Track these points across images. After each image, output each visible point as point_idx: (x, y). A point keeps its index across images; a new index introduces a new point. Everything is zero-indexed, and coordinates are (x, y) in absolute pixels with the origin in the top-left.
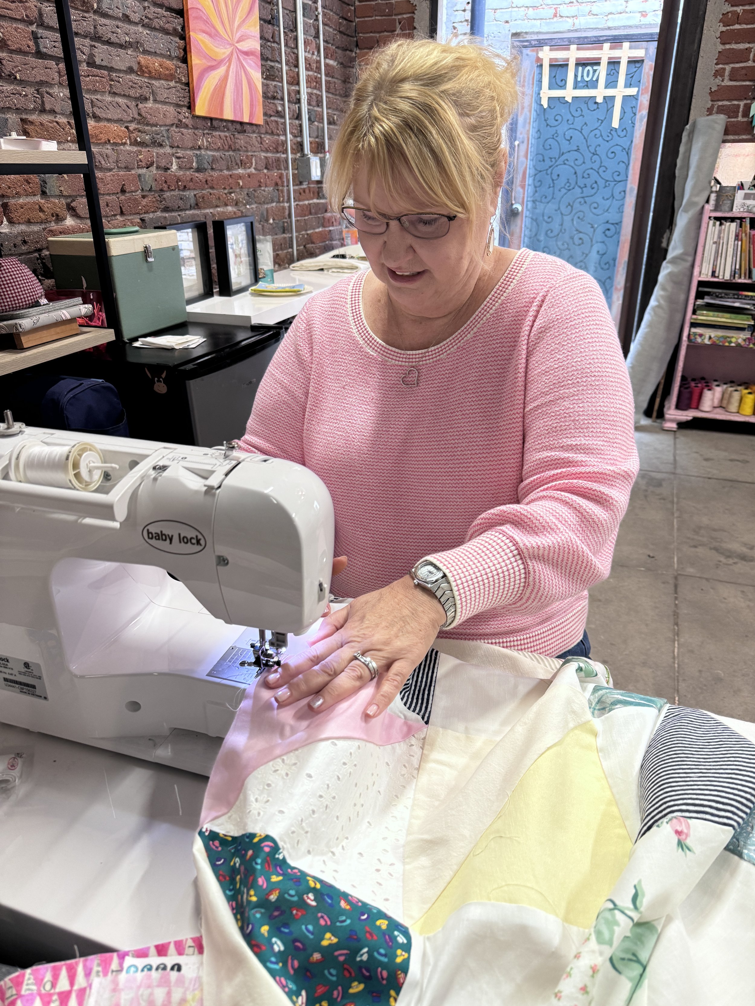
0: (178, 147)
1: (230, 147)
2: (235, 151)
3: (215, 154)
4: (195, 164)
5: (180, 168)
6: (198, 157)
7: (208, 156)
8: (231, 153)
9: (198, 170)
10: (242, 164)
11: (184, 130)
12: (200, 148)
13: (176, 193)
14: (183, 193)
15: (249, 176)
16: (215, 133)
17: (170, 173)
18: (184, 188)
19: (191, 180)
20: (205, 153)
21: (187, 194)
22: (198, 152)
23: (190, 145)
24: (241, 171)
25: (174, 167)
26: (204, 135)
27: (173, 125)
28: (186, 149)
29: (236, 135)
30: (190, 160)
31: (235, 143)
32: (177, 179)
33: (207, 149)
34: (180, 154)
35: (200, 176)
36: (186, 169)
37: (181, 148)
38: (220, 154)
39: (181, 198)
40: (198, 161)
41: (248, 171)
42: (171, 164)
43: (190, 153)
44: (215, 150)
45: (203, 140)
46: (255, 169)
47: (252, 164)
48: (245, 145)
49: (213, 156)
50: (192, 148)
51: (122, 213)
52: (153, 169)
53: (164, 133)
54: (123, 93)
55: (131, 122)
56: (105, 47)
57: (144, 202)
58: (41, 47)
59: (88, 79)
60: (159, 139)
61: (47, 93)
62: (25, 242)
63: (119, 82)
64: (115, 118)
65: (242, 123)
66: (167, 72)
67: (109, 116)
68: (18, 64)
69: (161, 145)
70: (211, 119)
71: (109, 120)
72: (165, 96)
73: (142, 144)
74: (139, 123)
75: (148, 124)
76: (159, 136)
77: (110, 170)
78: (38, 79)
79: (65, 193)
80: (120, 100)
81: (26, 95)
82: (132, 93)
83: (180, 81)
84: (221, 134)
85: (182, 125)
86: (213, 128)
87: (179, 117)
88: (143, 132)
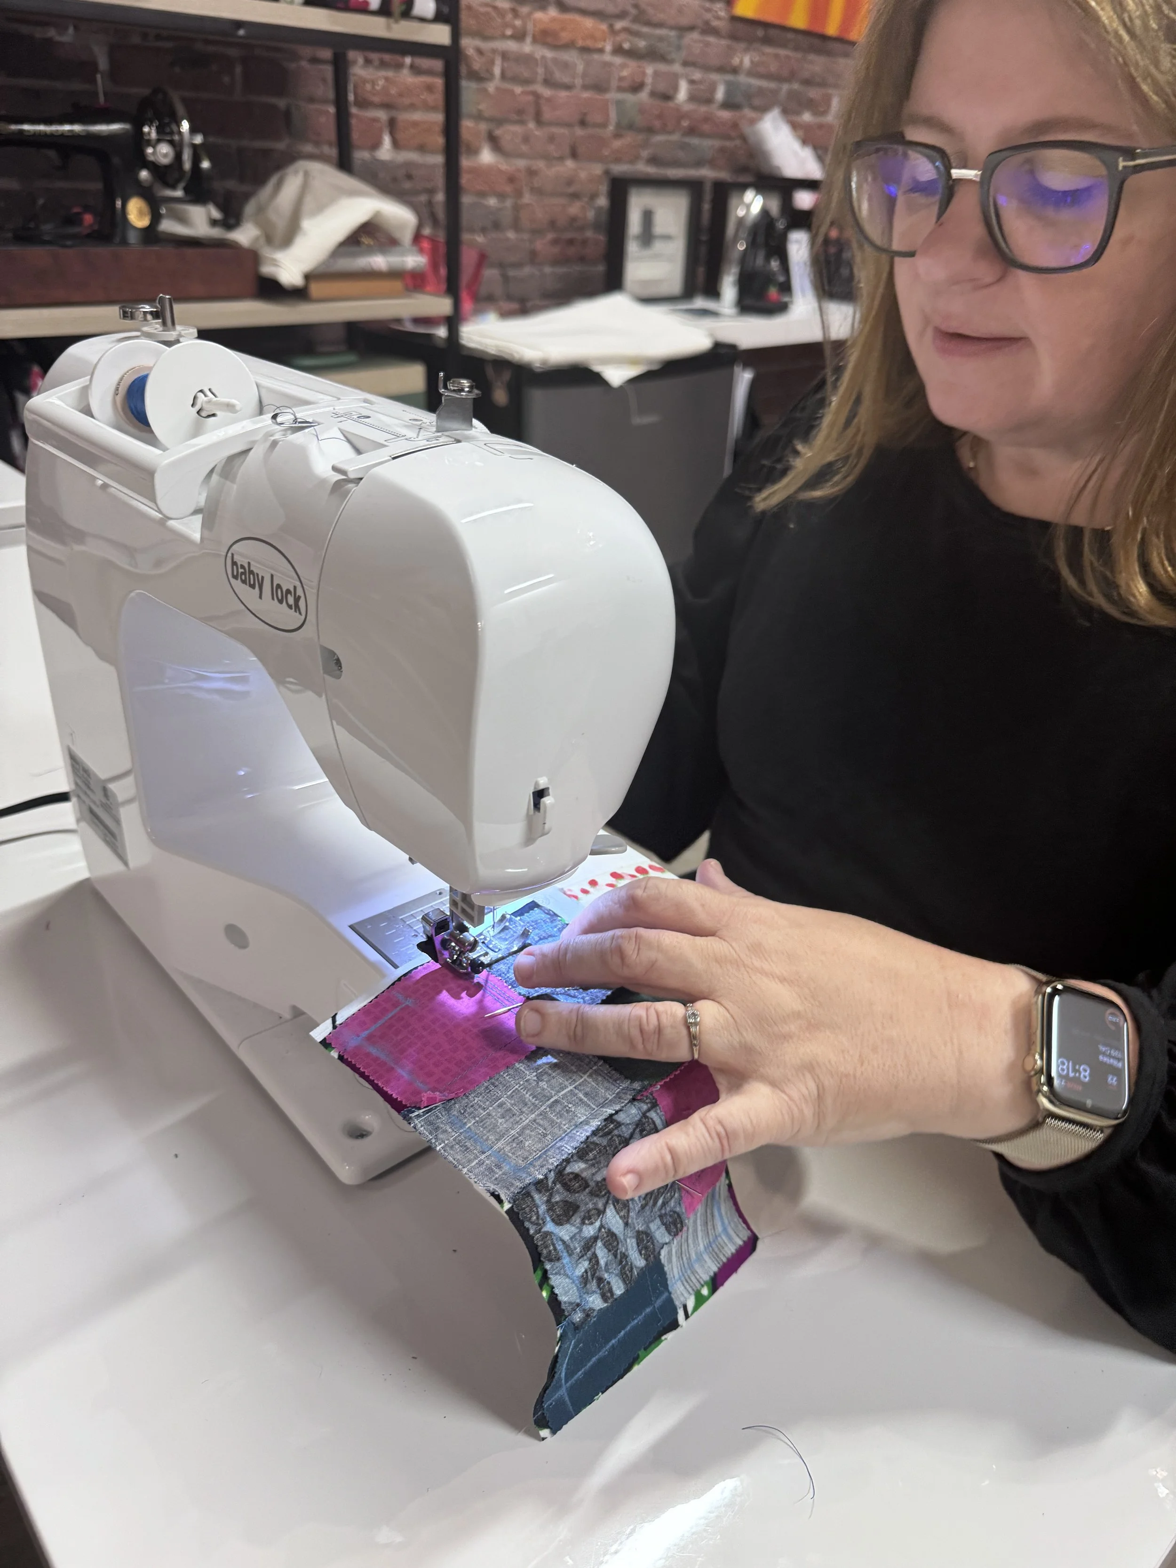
0: (694, 64)
1: (793, 75)
2: (802, 83)
3: (763, 83)
4: (720, 94)
5: (692, 98)
6: (728, 84)
7: (748, 86)
8: (796, 86)
9: (725, 106)
10: (811, 105)
11: (711, 39)
12: (735, 71)
13: (675, 137)
14: (687, 140)
15: (821, 126)
16: (769, 50)
17: (671, 104)
18: (692, 131)
19: (707, 120)
20: (742, 79)
21: (695, 141)
22: (730, 77)
23: (717, 63)
24: (808, 116)
25: (682, 94)
26: (747, 50)
27: (692, 28)
28: (710, 70)
29: (809, 57)
30: (713, 89)
31: (801, 69)
32: (681, 116)
33: (751, 73)
34: (697, 75)
35: (726, 114)
36: (702, 101)
37: (702, 68)
38: (772, 85)
39: (684, 146)
40: (728, 93)
41: (823, 120)
42: (676, 88)
43: (714, 77)
44: (763, 77)
45: (742, 58)
47: (832, 107)
48: (824, 74)
49: (759, 86)
50: (721, 70)
51: (574, 155)
52: (644, 96)
53: (673, 40)
55: (618, 17)
57: (617, 144)
60: (662, 47)
62: (409, 177)
64: (592, 8)
65: (824, 38)
67: (586, 6)
69: (664, 58)
71: (584, 12)
73: (632, 54)
74: (636, 20)
75: (649, 23)
76: (662, 44)
77: (568, 87)
79: (487, 114)
84: (782, 52)
85: (708, 30)
86: (767, 41)
87: (708, 16)
88: (637, 34)
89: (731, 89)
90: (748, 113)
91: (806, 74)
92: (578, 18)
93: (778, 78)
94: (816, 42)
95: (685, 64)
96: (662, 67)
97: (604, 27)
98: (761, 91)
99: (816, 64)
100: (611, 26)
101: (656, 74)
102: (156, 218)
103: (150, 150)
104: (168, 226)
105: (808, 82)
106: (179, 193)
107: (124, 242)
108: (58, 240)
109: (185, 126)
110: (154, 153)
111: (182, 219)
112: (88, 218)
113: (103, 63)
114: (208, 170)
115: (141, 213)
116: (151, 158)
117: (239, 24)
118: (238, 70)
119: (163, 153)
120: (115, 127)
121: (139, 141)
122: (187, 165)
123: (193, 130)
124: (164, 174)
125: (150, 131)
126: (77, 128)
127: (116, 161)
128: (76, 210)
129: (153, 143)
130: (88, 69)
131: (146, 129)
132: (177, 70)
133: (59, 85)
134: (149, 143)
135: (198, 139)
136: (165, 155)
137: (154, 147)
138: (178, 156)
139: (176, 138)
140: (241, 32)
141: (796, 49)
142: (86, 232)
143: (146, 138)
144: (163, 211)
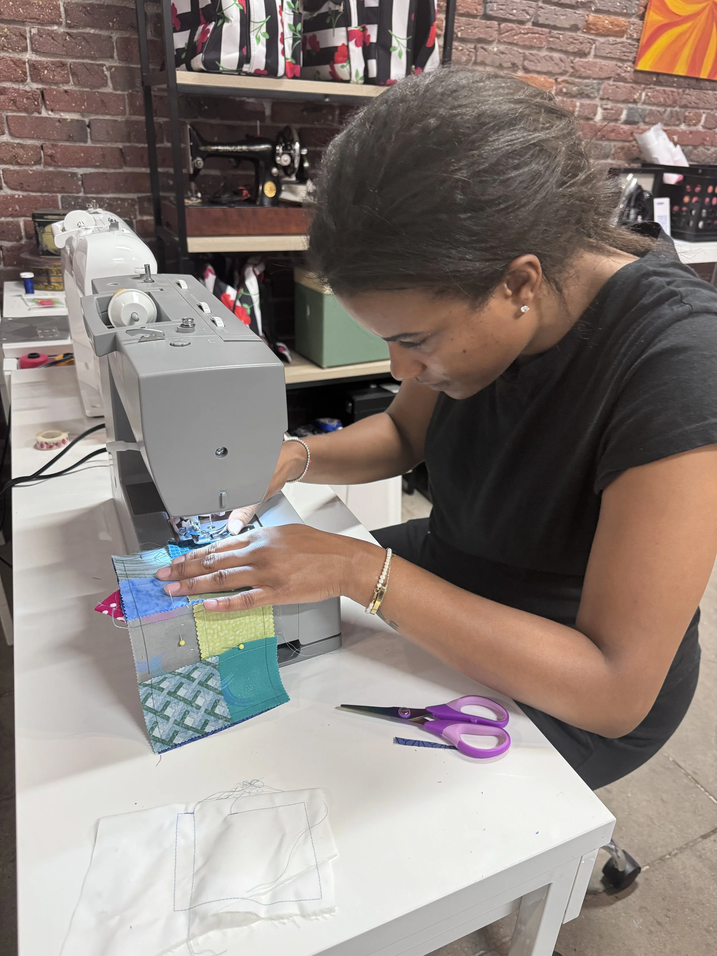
0: (608, 99)
2: (681, 107)
3: (654, 108)
4: (624, 116)
5: (604, 119)
6: (630, 109)
7: (643, 110)
8: (676, 109)
9: (626, 122)
10: (686, 120)
11: (621, 84)
12: (635, 102)
13: (593, 141)
14: (600, 143)
15: (691, 132)
16: (658, 88)
17: (591, 122)
18: (603, 138)
19: (613, 131)
20: (639, 106)
21: (605, 143)
22: (632, 106)
23: (623, 98)
24: (683, 127)
25: (599, 117)
26: (644, 89)
27: (609, 78)
28: (618, 101)
29: (687, 91)
30: (620, 112)
32: (597, 129)
33: (644, 103)
34: (609, 105)
35: (626, 127)
36: (611, 121)
37: (612, 101)
38: (661, 109)
39: (597, 147)
40: (628, 115)
41: (693, 128)
42: (595, 114)
43: (622, 105)
44: (654, 104)
45: (641, 94)
46: (704, 127)
47: (700, 121)
48: (697, 101)
49: (651, 110)
50: (625, 101)
53: (595, 85)
54: (560, 48)
55: (561, 74)
56: (553, 8)
58: (488, 9)
59: (526, 36)
60: (588, 90)
61: (482, 48)
63: (558, 38)
64: (545, 70)
65: (698, 80)
66: (617, 29)
67: (539, 69)
68: (462, 24)
69: (588, 96)
70: (658, 74)
71: (539, 73)
72: (608, 51)
73: (568, 94)
74: (571, 75)
75: (580, 77)
76: (588, 88)
78: (476, 37)
80: (556, 55)
81: (462, 50)
82: (570, 48)
83: (631, 37)
84: (668, 89)
85: (619, 78)
86: (658, 83)
87: (619, 71)
88: (573, 83)
89: (631, 113)
90: (642, 126)
91: (684, 102)
92: (535, 75)
93: (664, 105)
94: (693, 82)
95: (602, 99)
96: (587, 102)
97: (552, 80)
98: (651, 113)
99: (692, 95)
100: (556, 80)
101: (582, 105)
102: (279, 191)
103: (278, 159)
104: (286, 195)
105: (685, 107)
106: (293, 178)
107: (262, 204)
108: (229, 203)
109: (297, 146)
110: (280, 160)
111: (293, 192)
112: (245, 192)
113: (268, 112)
114: (308, 168)
115: (271, 190)
116: (279, 162)
117: (326, 96)
118: (337, 112)
119: (284, 160)
120: (263, 147)
121: (273, 154)
122: (297, 165)
123: (301, 147)
124: (287, 170)
125: (279, 149)
126: (244, 148)
127: (262, 163)
128: (241, 188)
129: (280, 155)
130: (260, 115)
131: (278, 148)
132: (305, 113)
133: (245, 123)
134: (278, 154)
135: (304, 152)
136: (286, 161)
137: (280, 157)
138: (292, 161)
139: (292, 152)
140: (327, 100)
141: (678, 87)
142: (243, 199)
143: (277, 152)
144: (283, 188)
